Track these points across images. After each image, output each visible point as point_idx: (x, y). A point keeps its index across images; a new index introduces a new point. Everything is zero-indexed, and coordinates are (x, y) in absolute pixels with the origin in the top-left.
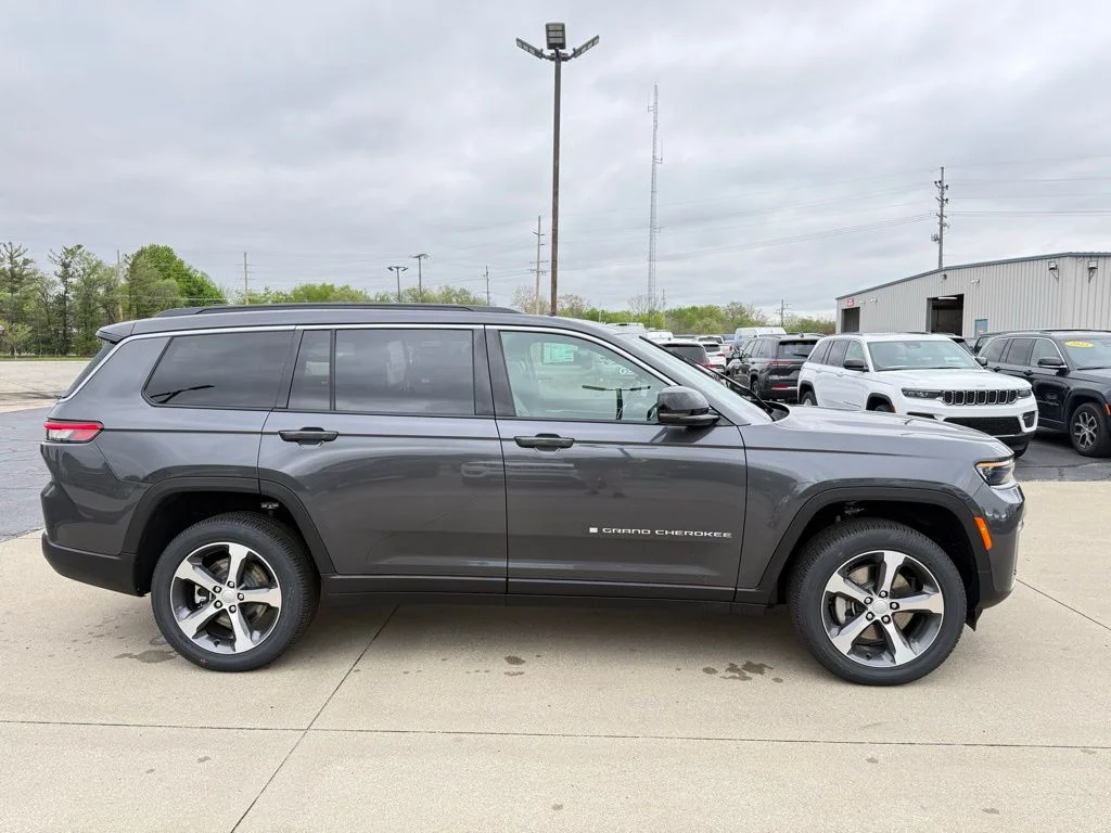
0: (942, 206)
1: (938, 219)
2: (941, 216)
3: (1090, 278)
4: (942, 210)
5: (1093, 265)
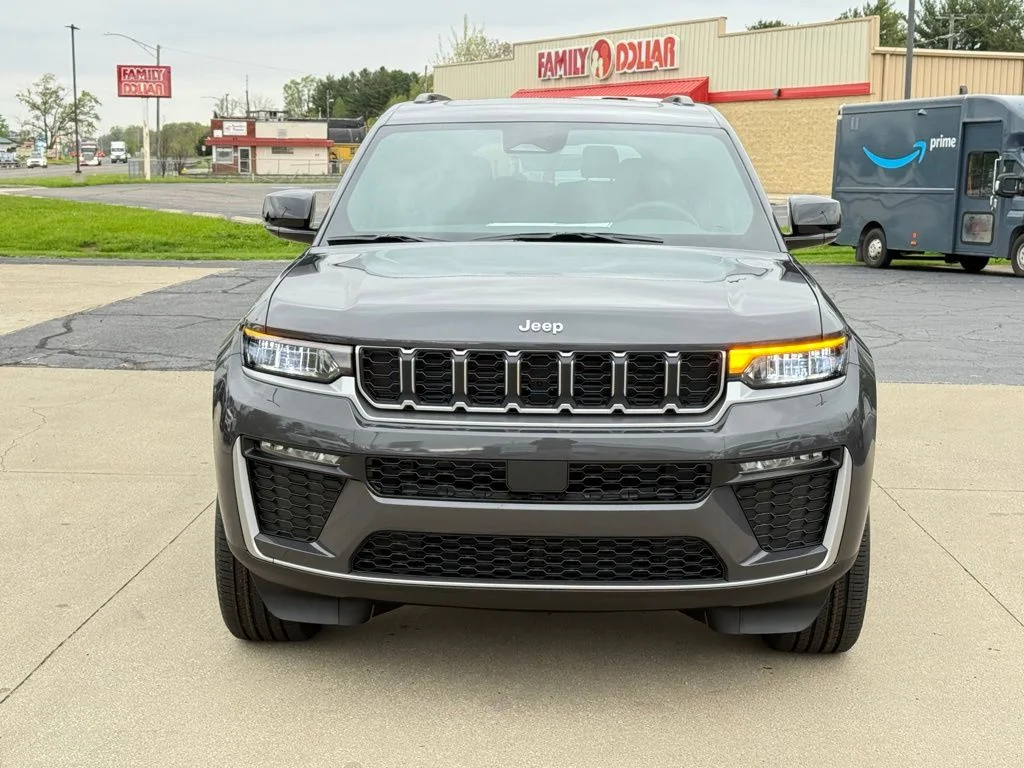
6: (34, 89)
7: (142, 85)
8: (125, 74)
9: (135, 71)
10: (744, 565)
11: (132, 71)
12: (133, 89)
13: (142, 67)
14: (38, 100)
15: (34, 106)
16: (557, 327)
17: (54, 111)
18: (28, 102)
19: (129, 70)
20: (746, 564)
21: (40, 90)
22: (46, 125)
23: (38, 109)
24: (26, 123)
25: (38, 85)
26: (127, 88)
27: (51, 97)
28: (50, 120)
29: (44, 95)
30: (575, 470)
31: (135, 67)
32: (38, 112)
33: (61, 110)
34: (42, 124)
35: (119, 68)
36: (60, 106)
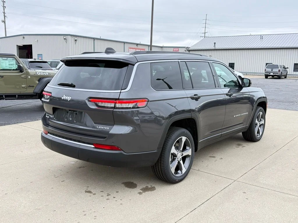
0: (4, 9)
1: (3, 14)
2: (4, 13)
3: (75, 43)
4: (4, 11)
5: (76, 39)
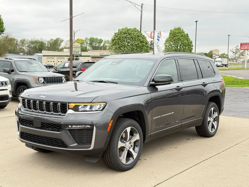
6: (234, 49)
7: (246, 47)
8: (242, 45)
9: (245, 44)
10: (70, 146)
11: (244, 44)
12: (244, 48)
13: (246, 43)
14: (235, 51)
15: (234, 52)
16: (44, 97)
17: (238, 53)
18: (232, 51)
19: (243, 44)
20: (71, 146)
21: (235, 49)
22: (236, 56)
23: (234, 53)
24: (231, 56)
25: (235, 48)
26: (243, 48)
27: (238, 50)
28: (237, 55)
29: (236, 50)
30: (42, 123)
31: (245, 43)
32: (234, 54)
33: (239, 53)
34: (235, 56)
35: (241, 44)
36: (239, 52)
